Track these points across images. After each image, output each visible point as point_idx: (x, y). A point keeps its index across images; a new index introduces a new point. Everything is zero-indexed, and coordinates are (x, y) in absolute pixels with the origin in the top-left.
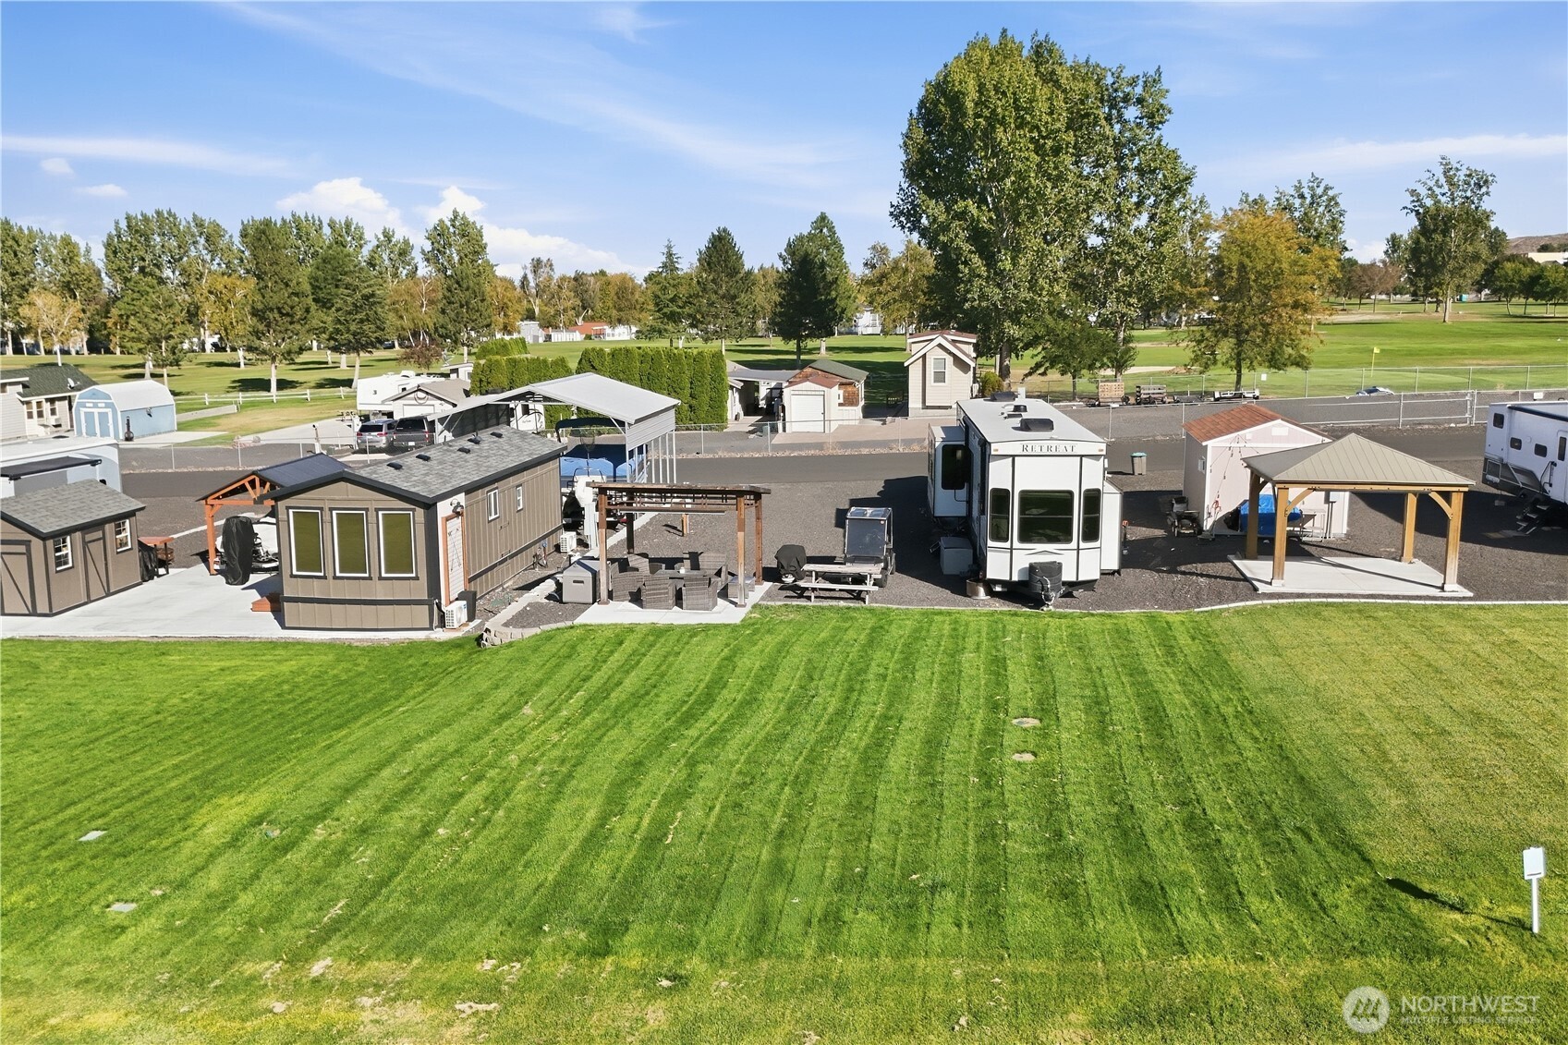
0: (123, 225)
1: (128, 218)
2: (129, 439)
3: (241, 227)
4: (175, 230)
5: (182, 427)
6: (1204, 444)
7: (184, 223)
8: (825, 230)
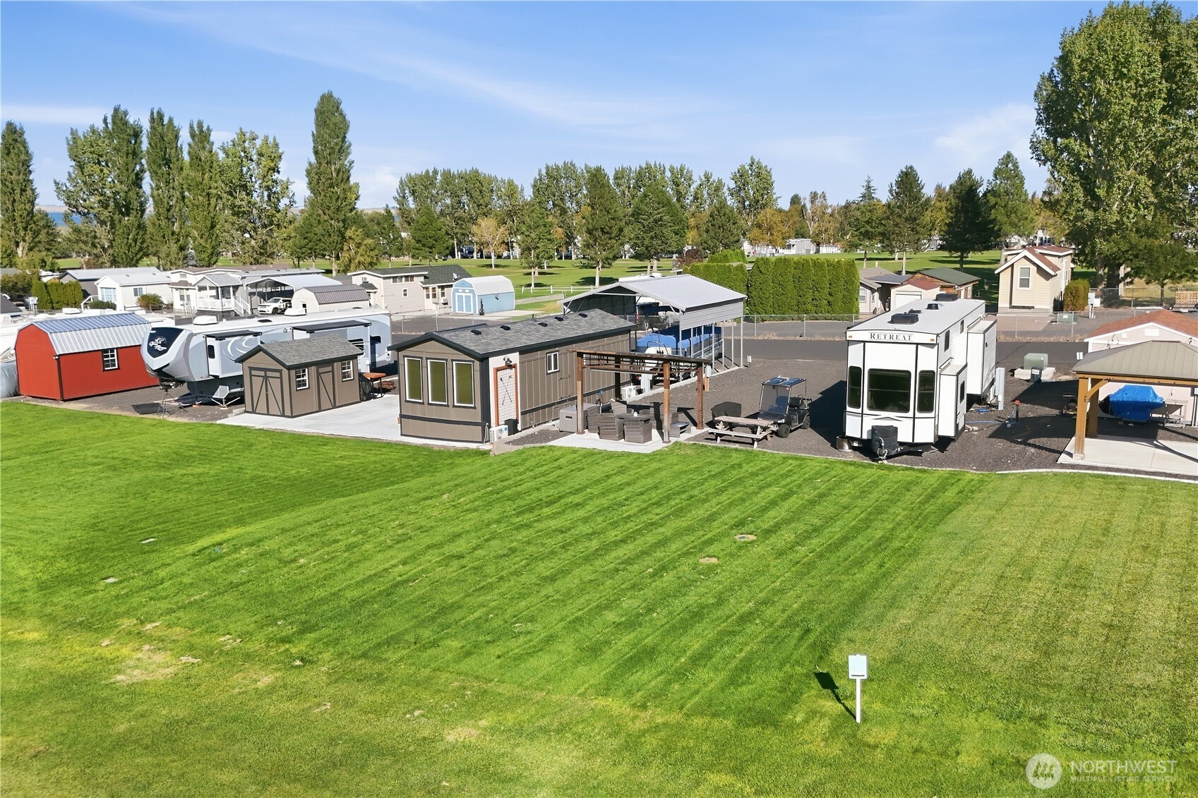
0: (544, 172)
1: (547, 168)
2: (482, 314)
3: (614, 172)
4: (574, 175)
5: (518, 307)
6: (1086, 341)
7: (579, 170)
8: (1010, 165)
